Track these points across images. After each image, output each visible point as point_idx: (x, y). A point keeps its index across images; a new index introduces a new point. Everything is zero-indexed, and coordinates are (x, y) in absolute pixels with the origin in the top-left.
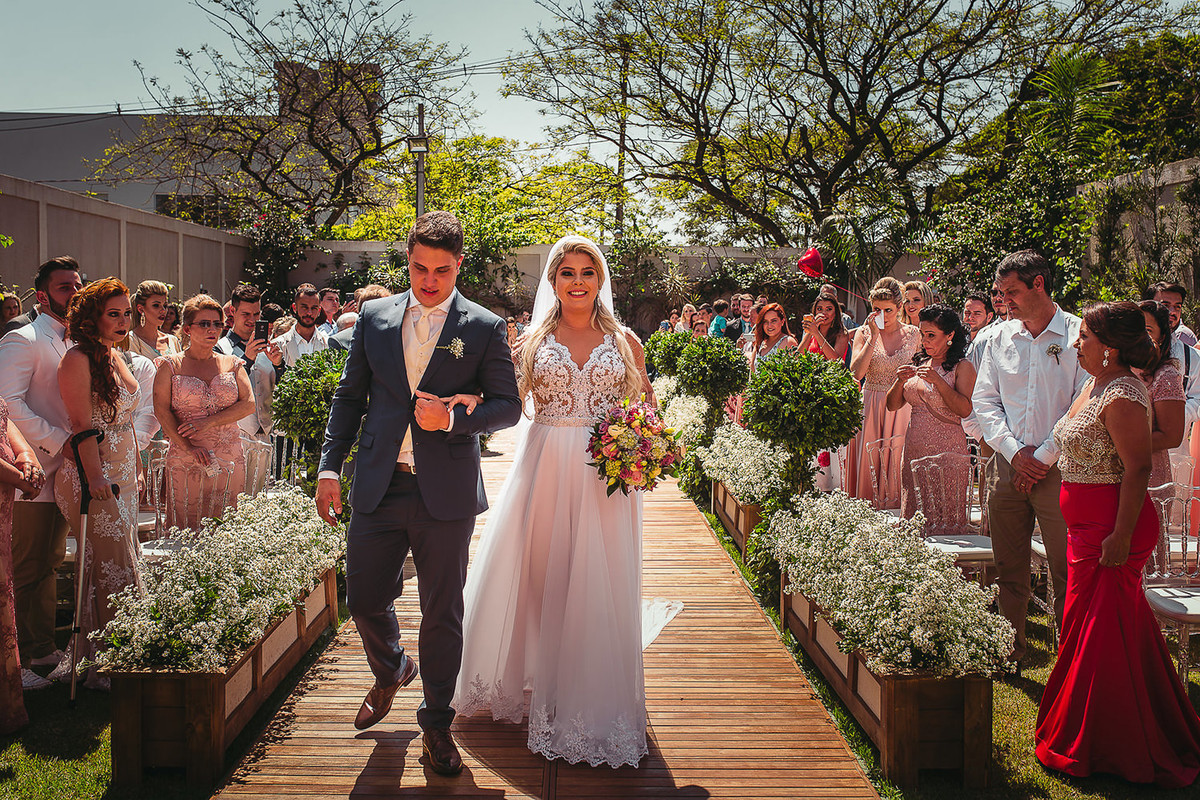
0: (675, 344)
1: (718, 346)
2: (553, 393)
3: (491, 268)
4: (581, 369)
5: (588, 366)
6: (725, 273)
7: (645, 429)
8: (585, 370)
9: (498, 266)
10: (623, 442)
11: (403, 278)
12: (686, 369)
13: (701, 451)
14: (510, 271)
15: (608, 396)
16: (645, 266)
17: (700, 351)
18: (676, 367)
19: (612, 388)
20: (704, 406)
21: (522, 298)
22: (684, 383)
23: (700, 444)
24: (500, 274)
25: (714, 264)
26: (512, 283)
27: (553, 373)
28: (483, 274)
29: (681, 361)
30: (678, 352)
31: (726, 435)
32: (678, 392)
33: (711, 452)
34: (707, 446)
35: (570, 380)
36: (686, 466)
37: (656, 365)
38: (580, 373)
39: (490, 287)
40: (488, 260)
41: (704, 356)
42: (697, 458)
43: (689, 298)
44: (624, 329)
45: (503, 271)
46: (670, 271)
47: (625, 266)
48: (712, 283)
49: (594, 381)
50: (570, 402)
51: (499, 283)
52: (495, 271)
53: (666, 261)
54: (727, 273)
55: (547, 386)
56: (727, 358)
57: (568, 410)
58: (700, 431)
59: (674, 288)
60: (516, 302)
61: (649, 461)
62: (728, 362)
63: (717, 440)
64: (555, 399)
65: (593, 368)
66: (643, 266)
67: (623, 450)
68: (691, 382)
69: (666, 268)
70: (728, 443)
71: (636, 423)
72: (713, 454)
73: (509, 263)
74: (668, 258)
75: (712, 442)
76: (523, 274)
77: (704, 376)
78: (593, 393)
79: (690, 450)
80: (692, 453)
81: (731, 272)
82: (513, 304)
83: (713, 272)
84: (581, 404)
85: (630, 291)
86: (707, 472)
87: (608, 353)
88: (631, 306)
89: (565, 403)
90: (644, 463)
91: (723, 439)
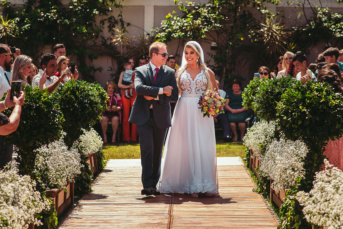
0: (273, 89)
1: (317, 90)
2: (186, 88)
3: (98, 19)
4: (193, 80)
5: (195, 79)
6: (319, 23)
7: (215, 98)
8: (194, 81)
9: (105, 17)
10: (208, 101)
11: (15, 29)
12: (286, 113)
13: (301, 196)
14: (116, 22)
15: (202, 88)
16: (243, 16)
17: (300, 96)
18: (275, 111)
19: (203, 86)
20: (303, 150)
21: (128, 47)
22: (283, 128)
23: (300, 189)
24: (107, 24)
25: (309, 14)
26: (118, 34)
27: (185, 81)
28: (90, 25)
29: (280, 105)
30: (278, 97)
31: (326, 179)
32: (277, 136)
33: (311, 196)
34: (307, 190)
35: (190, 84)
36: (285, 210)
37: (255, 110)
38: (193, 82)
39: (97, 37)
40: (95, 12)
41: (303, 101)
42: (297, 202)
43: (286, 46)
44: (207, 69)
45: (110, 21)
46: (267, 20)
47: (225, 16)
48: (307, 32)
49: (197, 84)
50: (190, 90)
51: (106, 33)
52: (102, 22)
53: (263, 11)
54: (321, 22)
55: (184, 85)
56: (326, 102)
57: (190, 92)
58: (299, 175)
59: (272, 36)
60: (122, 51)
61: (216, 107)
62: (328, 106)
63: (317, 185)
64: (186, 89)
65: (197, 80)
66: (241, 16)
67: (209, 103)
68: (290, 126)
69: (263, 18)
70: (329, 188)
71: (213, 96)
72: (313, 198)
73: (115, 14)
74: (265, 9)
75: (311, 187)
76: (129, 24)
77: (304, 120)
78: (197, 87)
79: (290, 194)
80: (291, 197)
81: (325, 22)
82: (119, 53)
83: (308, 22)
84: (193, 90)
85: (230, 40)
86: (307, 217)
87: (202, 76)
88: (230, 54)
89: (189, 90)
90: (214, 107)
91: (324, 184)
